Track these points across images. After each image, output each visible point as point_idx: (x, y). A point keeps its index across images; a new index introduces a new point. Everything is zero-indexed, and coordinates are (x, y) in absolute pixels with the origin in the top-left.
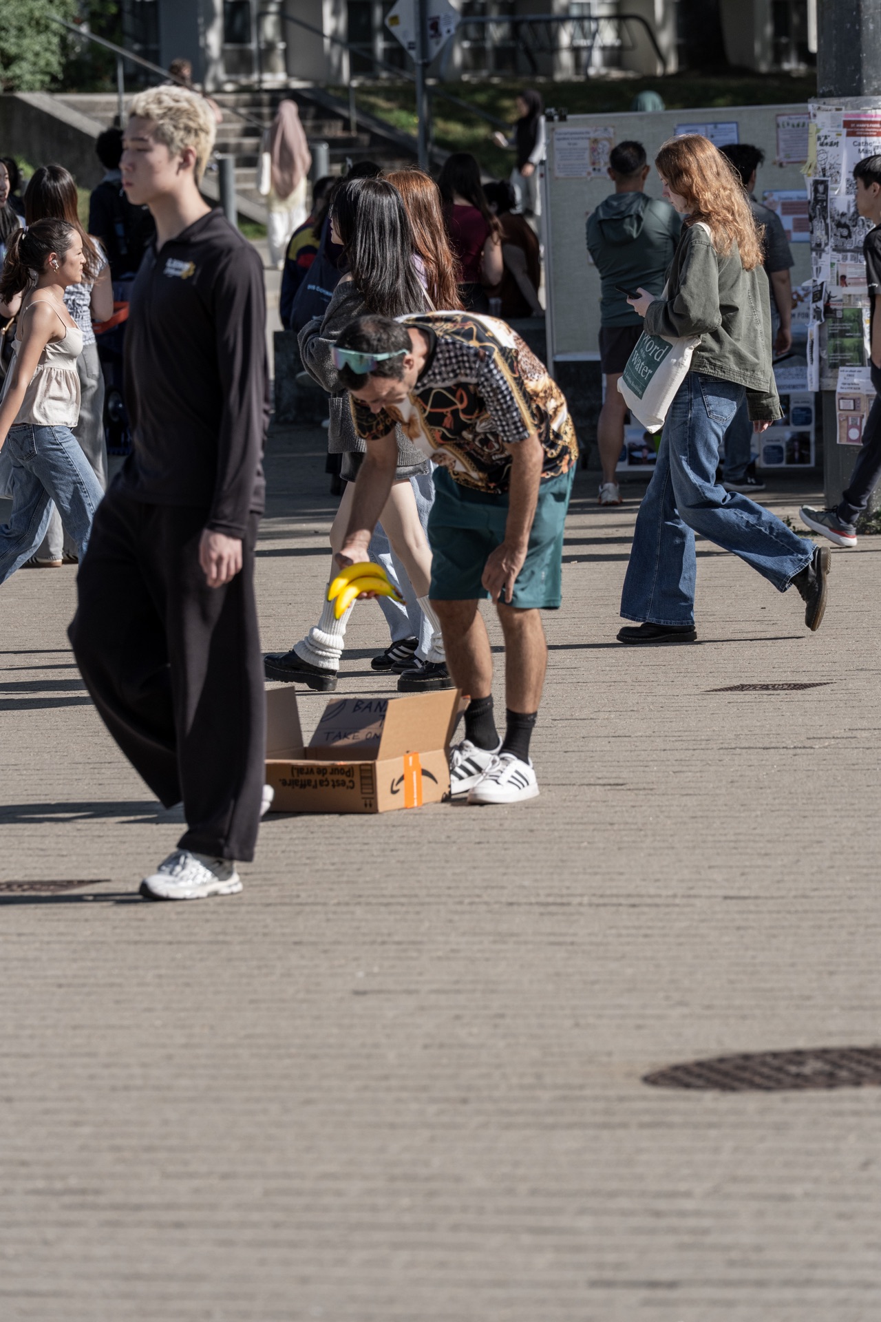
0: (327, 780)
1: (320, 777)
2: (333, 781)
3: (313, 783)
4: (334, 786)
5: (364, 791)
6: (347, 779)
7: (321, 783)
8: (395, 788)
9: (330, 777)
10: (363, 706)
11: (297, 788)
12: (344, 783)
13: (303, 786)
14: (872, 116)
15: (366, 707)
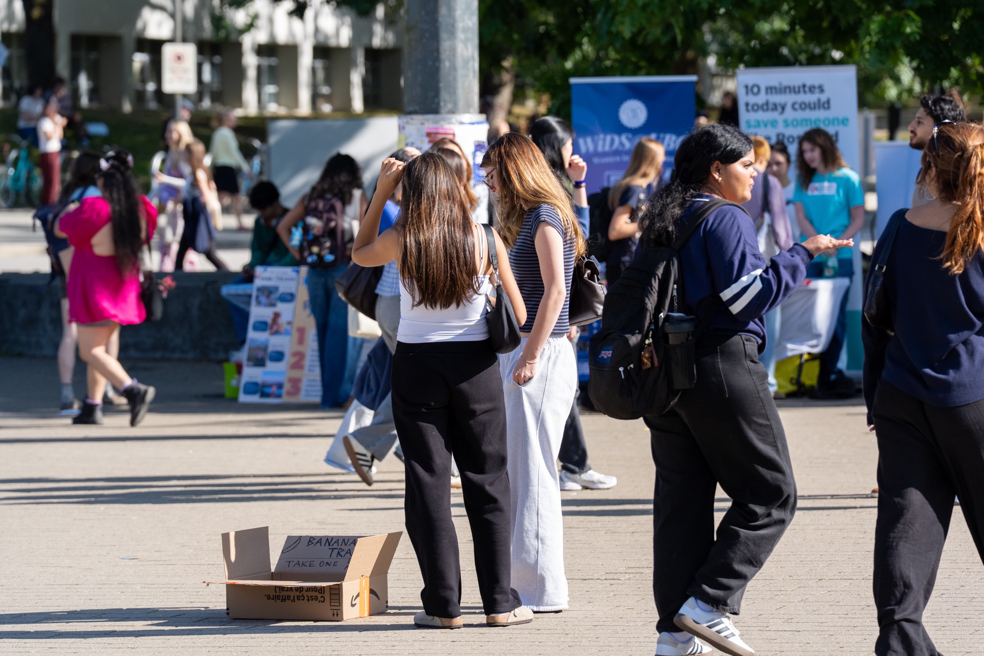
0: (303, 596)
1: (298, 593)
2: (307, 596)
3: (292, 598)
4: (308, 600)
5: (332, 604)
6: (319, 596)
7: (298, 598)
8: (354, 603)
9: (305, 594)
10: (315, 542)
11: (279, 602)
12: (316, 598)
13: (284, 600)
14: (446, 129)
15: (318, 542)
